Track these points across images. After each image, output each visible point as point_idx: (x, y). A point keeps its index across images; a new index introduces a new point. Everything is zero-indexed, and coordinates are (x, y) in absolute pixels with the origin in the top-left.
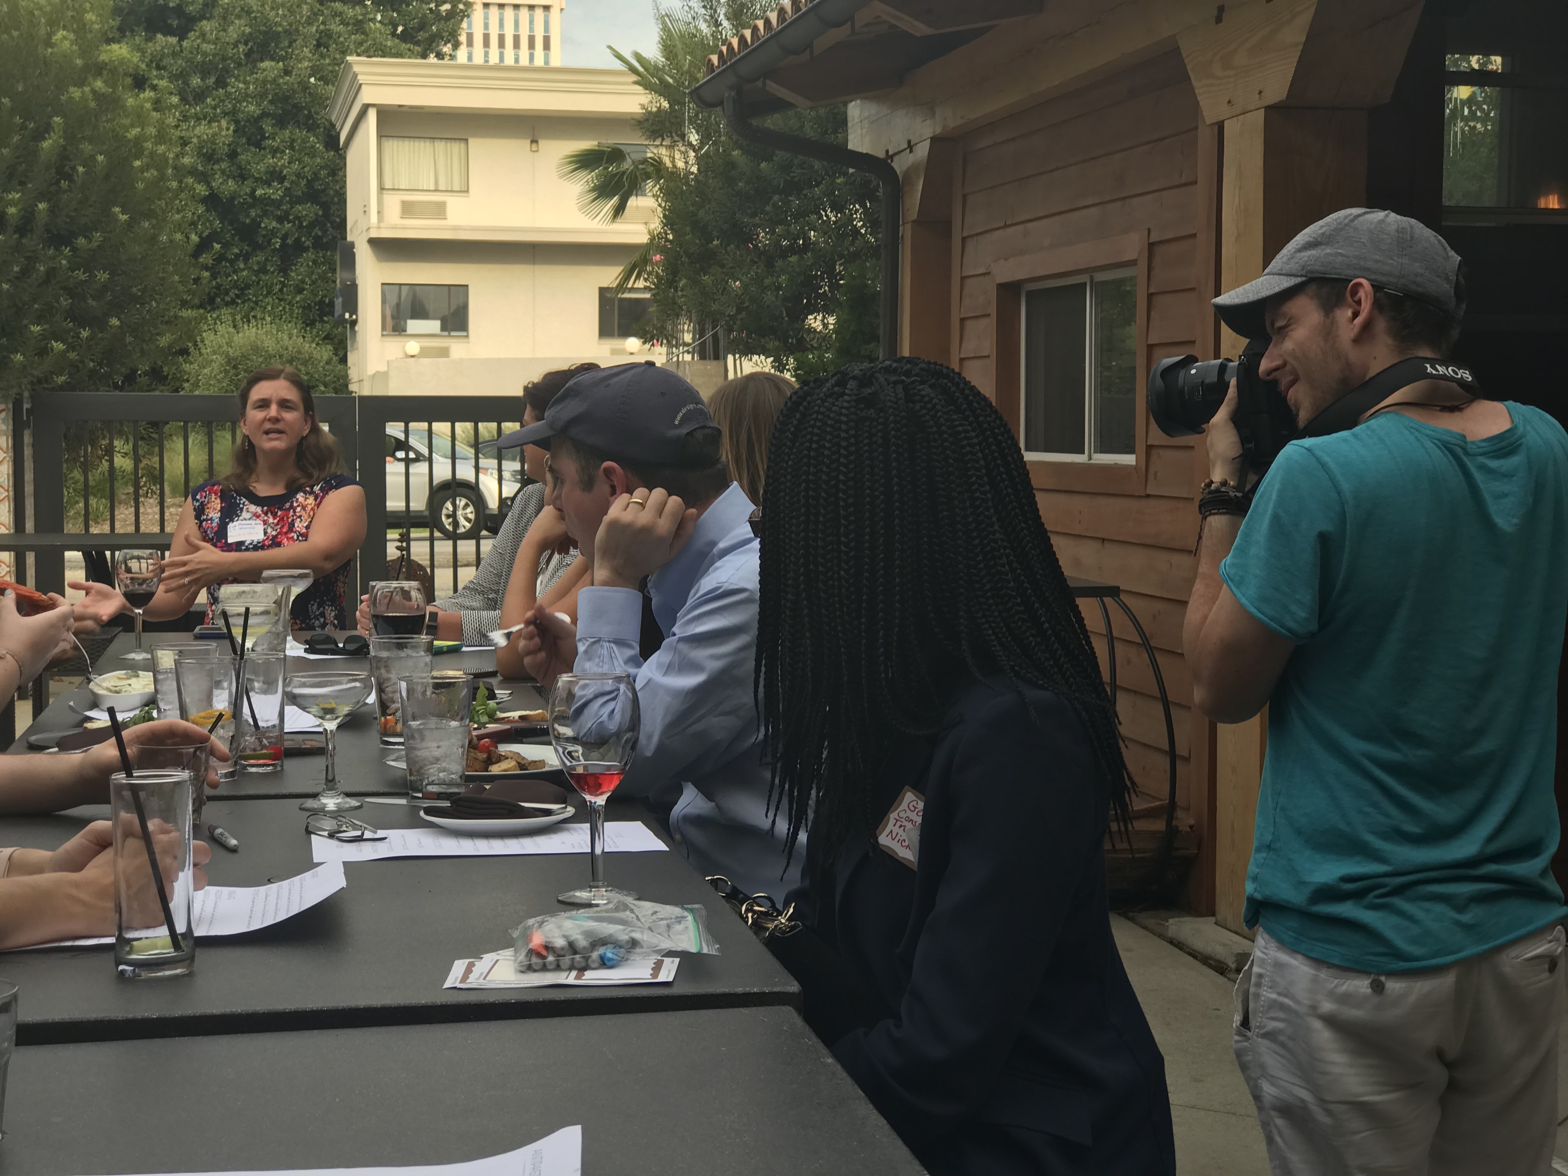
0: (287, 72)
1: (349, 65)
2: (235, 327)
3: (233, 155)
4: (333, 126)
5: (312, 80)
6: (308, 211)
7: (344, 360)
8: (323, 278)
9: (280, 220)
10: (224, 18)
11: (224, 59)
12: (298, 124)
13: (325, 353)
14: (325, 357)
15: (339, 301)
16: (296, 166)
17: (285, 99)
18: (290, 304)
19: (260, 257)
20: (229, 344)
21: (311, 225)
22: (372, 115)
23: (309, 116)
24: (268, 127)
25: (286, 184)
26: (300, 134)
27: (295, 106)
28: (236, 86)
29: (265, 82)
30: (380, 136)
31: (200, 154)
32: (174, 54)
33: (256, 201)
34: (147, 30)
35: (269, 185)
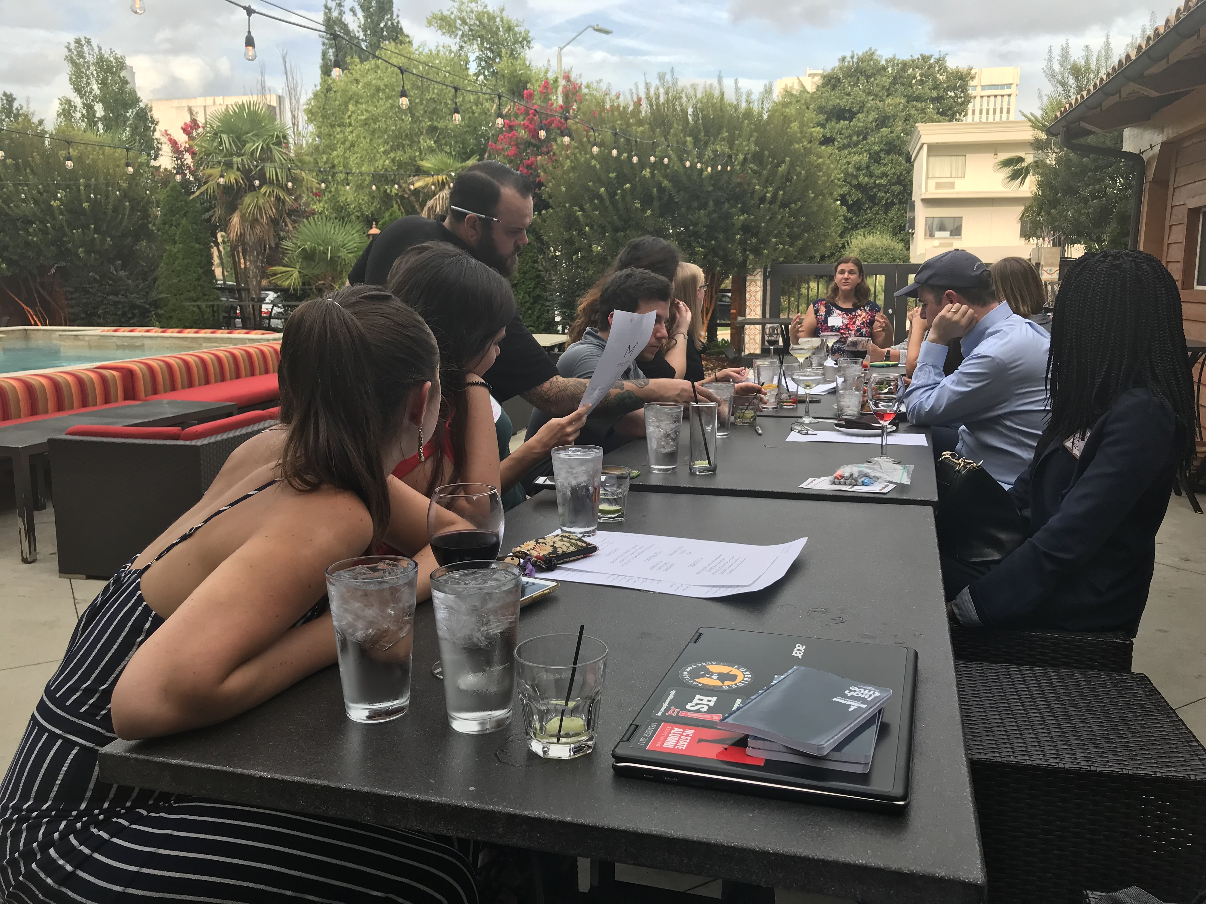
0: (892, 132)
1: (917, 127)
2: (864, 236)
3: (868, 167)
4: (909, 153)
5: (902, 135)
6: (897, 188)
7: (908, 249)
8: (902, 215)
9: (886, 193)
10: (868, 112)
11: (866, 129)
12: (895, 153)
13: (901, 246)
14: (900, 248)
15: (907, 225)
16: (893, 170)
17: (890, 143)
18: (888, 226)
19: (877, 208)
20: (861, 243)
21: (898, 194)
22: (925, 147)
23: (900, 149)
24: (882, 155)
25: (889, 178)
26: (895, 157)
27: (894, 146)
28: (870, 139)
29: (882, 137)
30: (928, 156)
31: (855, 167)
32: (847, 128)
33: (876, 185)
34: (837, 119)
35: (882, 179)
